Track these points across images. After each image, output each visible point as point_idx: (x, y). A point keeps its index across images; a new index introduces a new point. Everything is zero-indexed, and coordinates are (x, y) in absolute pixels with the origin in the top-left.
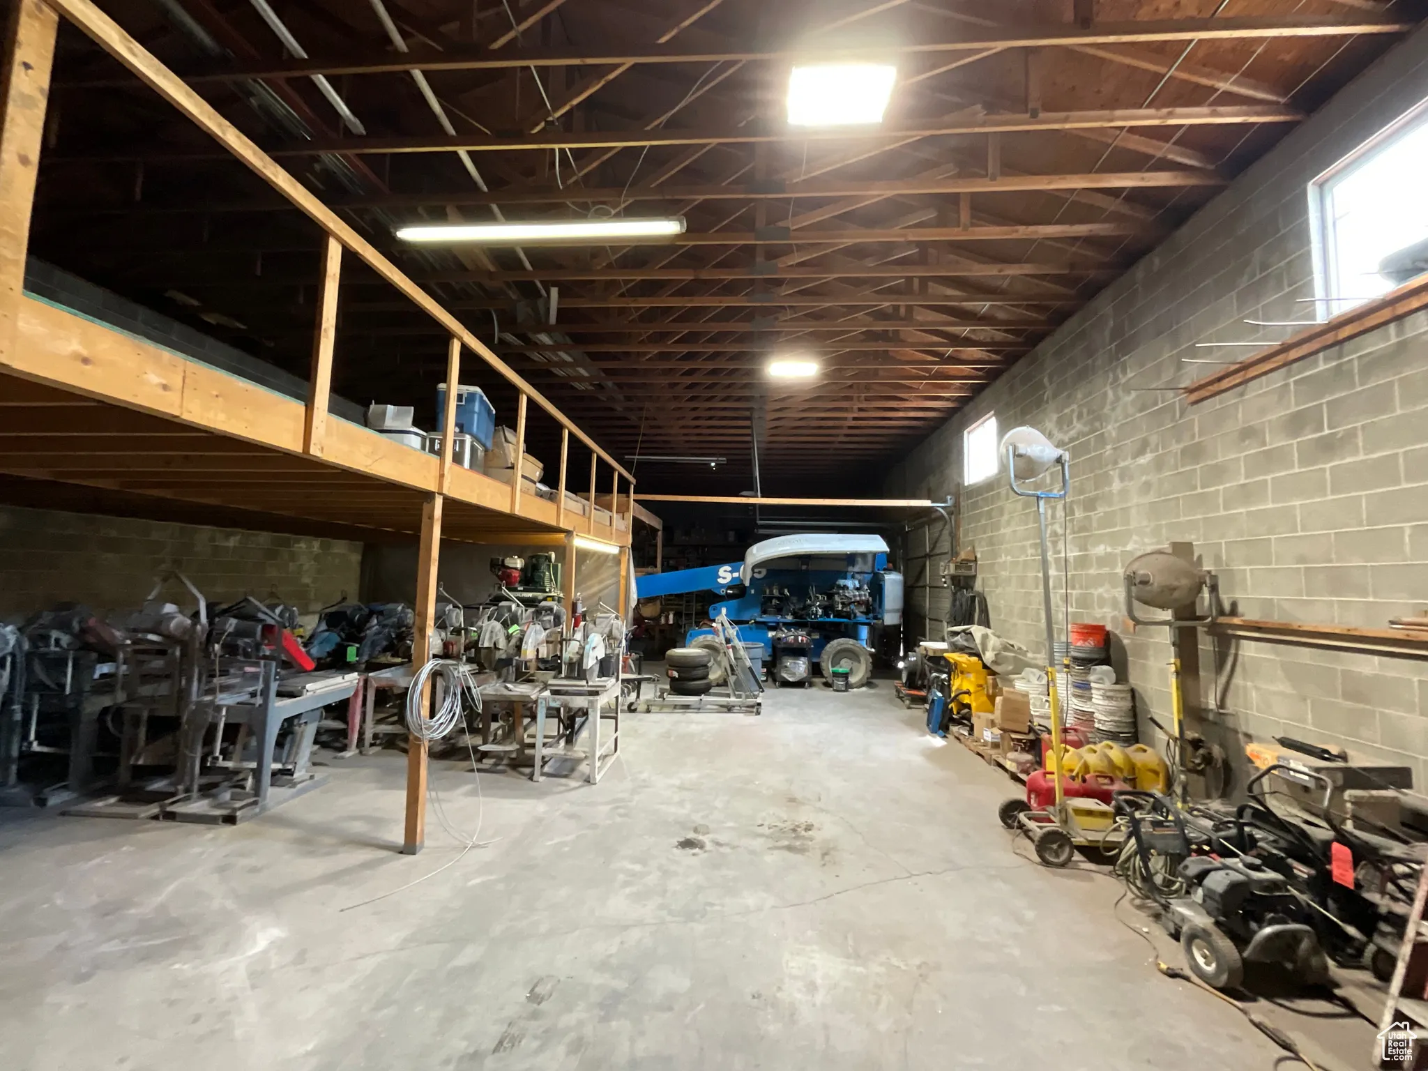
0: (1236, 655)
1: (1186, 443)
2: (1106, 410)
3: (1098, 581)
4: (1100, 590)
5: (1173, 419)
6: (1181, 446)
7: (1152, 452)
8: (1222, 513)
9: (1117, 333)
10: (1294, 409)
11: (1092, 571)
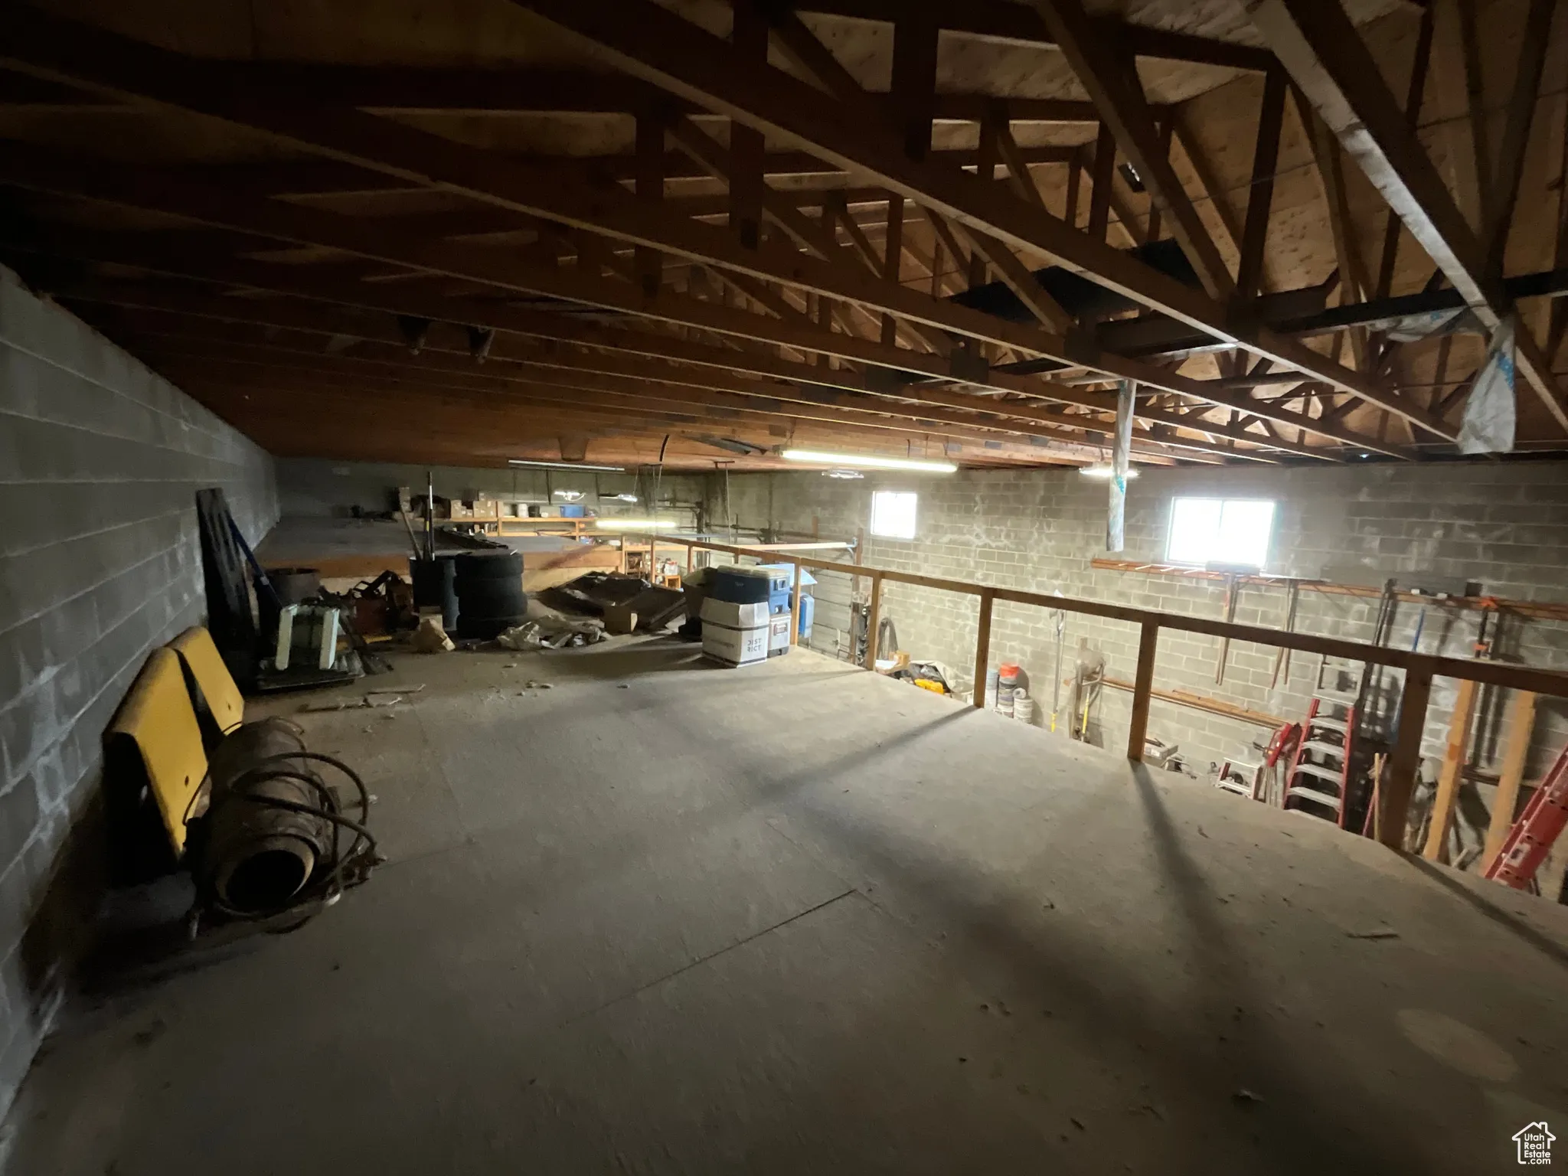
0: (1098, 692)
1: (1086, 584)
2: (1031, 542)
3: (1010, 638)
4: (1013, 643)
5: (1080, 568)
6: (1082, 585)
7: (1062, 580)
8: (1102, 626)
9: (1045, 501)
10: (1146, 593)
11: (1008, 632)
